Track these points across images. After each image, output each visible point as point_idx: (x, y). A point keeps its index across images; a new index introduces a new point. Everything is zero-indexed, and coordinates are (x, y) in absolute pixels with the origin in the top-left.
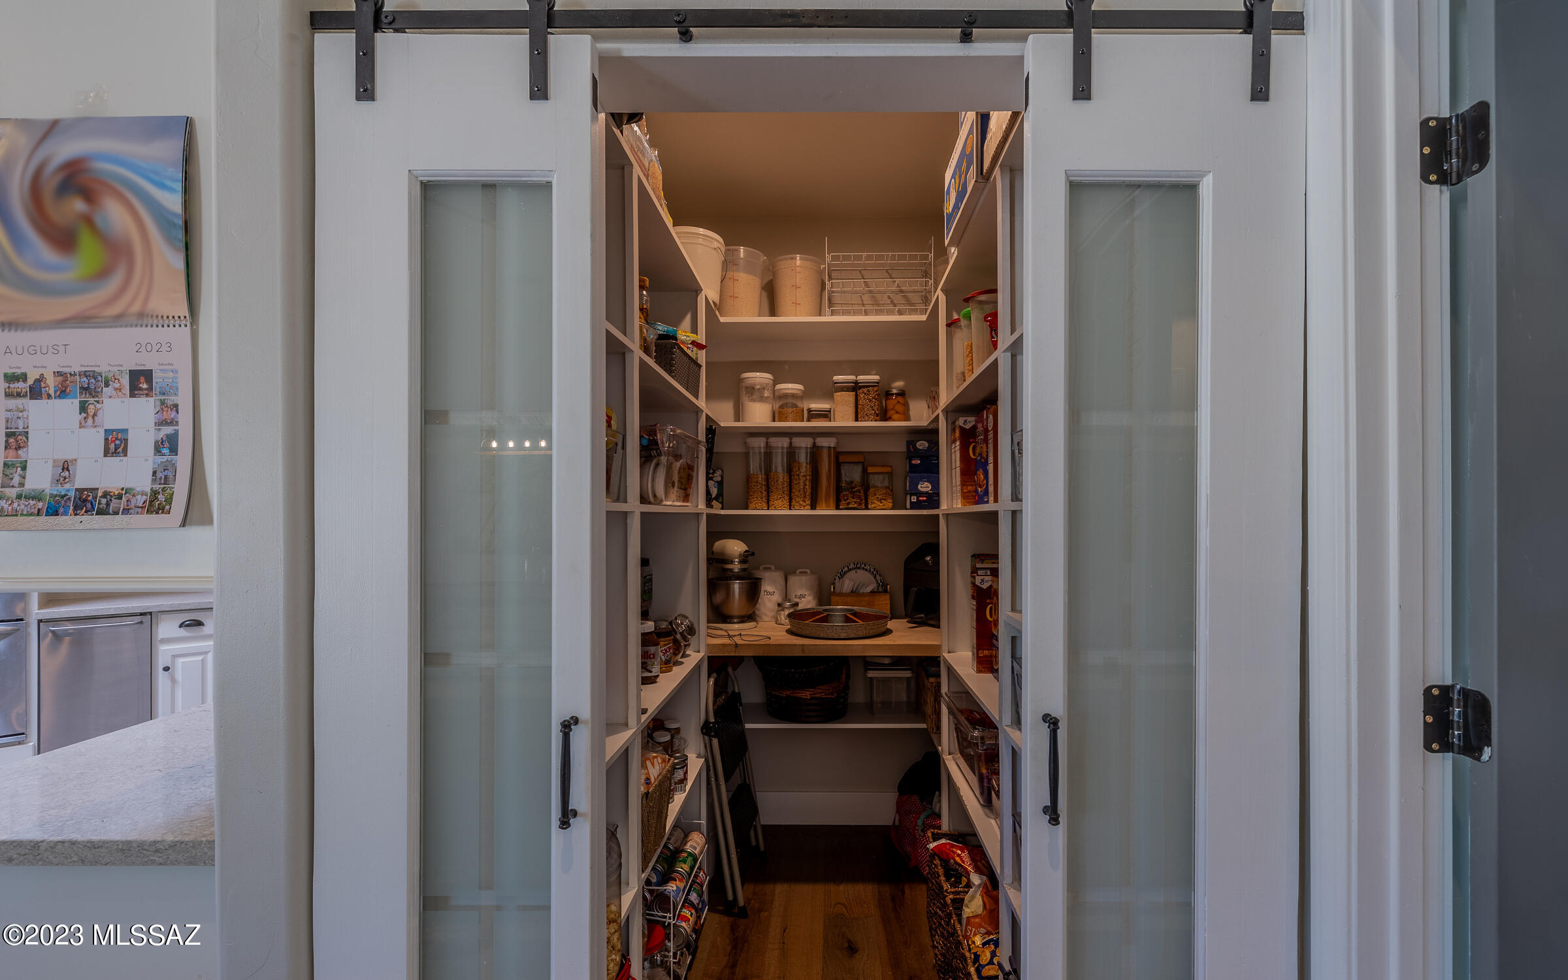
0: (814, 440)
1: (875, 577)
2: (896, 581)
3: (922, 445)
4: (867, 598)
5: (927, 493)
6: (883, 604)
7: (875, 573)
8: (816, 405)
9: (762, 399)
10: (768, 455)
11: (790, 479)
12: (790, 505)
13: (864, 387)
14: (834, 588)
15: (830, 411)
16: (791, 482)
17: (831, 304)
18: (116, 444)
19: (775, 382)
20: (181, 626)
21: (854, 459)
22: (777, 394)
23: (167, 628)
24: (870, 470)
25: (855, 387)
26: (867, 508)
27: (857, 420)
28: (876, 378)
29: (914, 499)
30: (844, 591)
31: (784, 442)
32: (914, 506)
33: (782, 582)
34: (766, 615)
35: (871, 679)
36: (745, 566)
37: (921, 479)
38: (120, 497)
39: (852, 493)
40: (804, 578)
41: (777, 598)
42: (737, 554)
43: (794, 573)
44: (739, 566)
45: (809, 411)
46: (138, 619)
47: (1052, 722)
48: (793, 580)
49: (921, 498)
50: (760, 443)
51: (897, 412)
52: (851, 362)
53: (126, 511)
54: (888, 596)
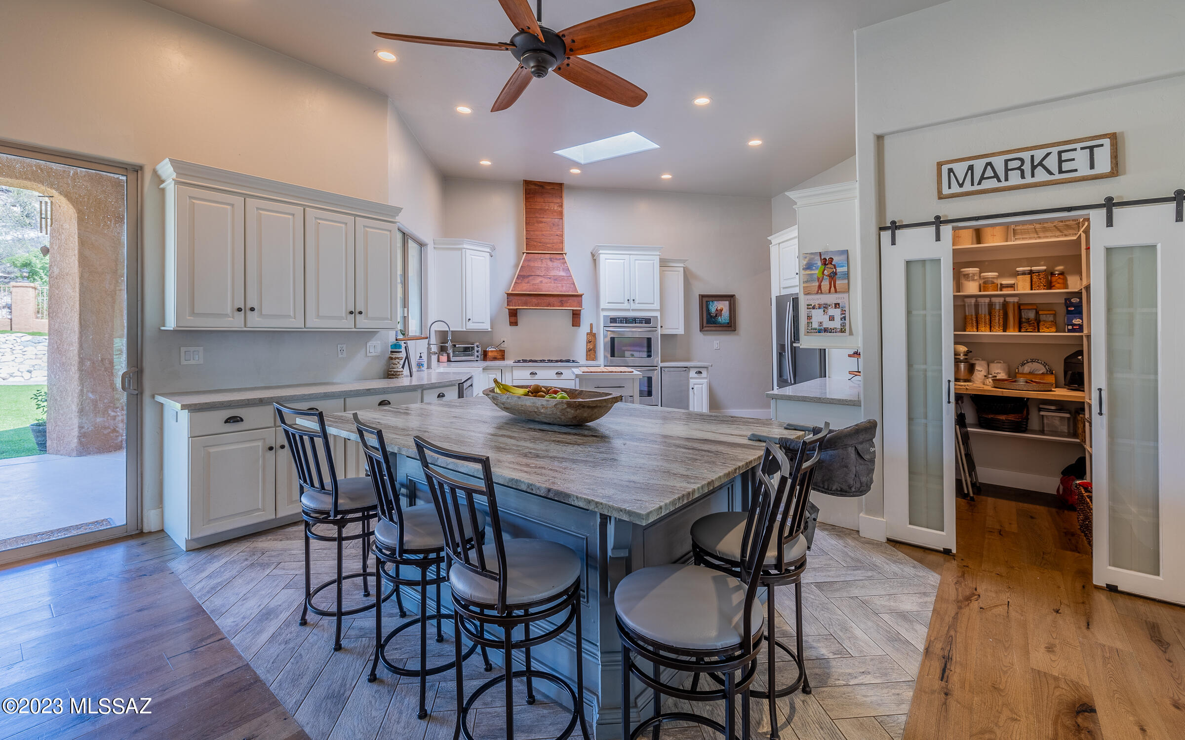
0: (1005, 298)
1: (1045, 366)
2: (1059, 369)
3: (1075, 300)
4: (1039, 376)
5: (1079, 324)
6: (1051, 379)
7: (1045, 365)
8: (1006, 281)
9: (973, 280)
10: (977, 306)
11: (990, 317)
12: (990, 330)
13: (1036, 273)
14: (1018, 371)
15: (1014, 284)
16: (990, 319)
17: (1015, 234)
18: (832, 318)
19: (981, 272)
20: (696, 373)
21: (1030, 307)
22: (982, 277)
23: (692, 373)
24: (1040, 312)
25: (1031, 273)
26: (1039, 331)
27: (1032, 289)
28: (1044, 268)
29: (1070, 327)
30: (1025, 372)
31: (987, 300)
32: (1069, 331)
33: (986, 366)
34: (978, 381)
35: (1043, 415)
36: (966, 357)
37: (1075, 318)
38: (834, 329)
39: (1029, 324)
40: (999, 365)
41: (984, 373)
42: (963, 351)
43: (993, 362)
44: (964, 357)
45: (1001, 284)
46: (684, 369)
47: (1100, 390)
48: (992, 365)
49: (1075, 327)
50: (973, 301)
51: (1058, 283)
52: (1027, 259)
53: (836, 332)
54: (1053, 376)
